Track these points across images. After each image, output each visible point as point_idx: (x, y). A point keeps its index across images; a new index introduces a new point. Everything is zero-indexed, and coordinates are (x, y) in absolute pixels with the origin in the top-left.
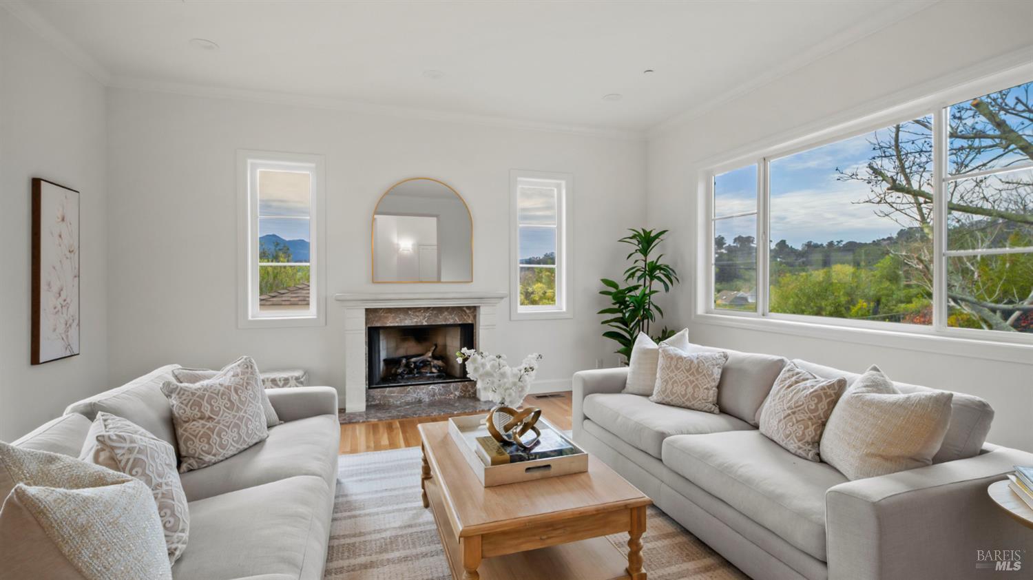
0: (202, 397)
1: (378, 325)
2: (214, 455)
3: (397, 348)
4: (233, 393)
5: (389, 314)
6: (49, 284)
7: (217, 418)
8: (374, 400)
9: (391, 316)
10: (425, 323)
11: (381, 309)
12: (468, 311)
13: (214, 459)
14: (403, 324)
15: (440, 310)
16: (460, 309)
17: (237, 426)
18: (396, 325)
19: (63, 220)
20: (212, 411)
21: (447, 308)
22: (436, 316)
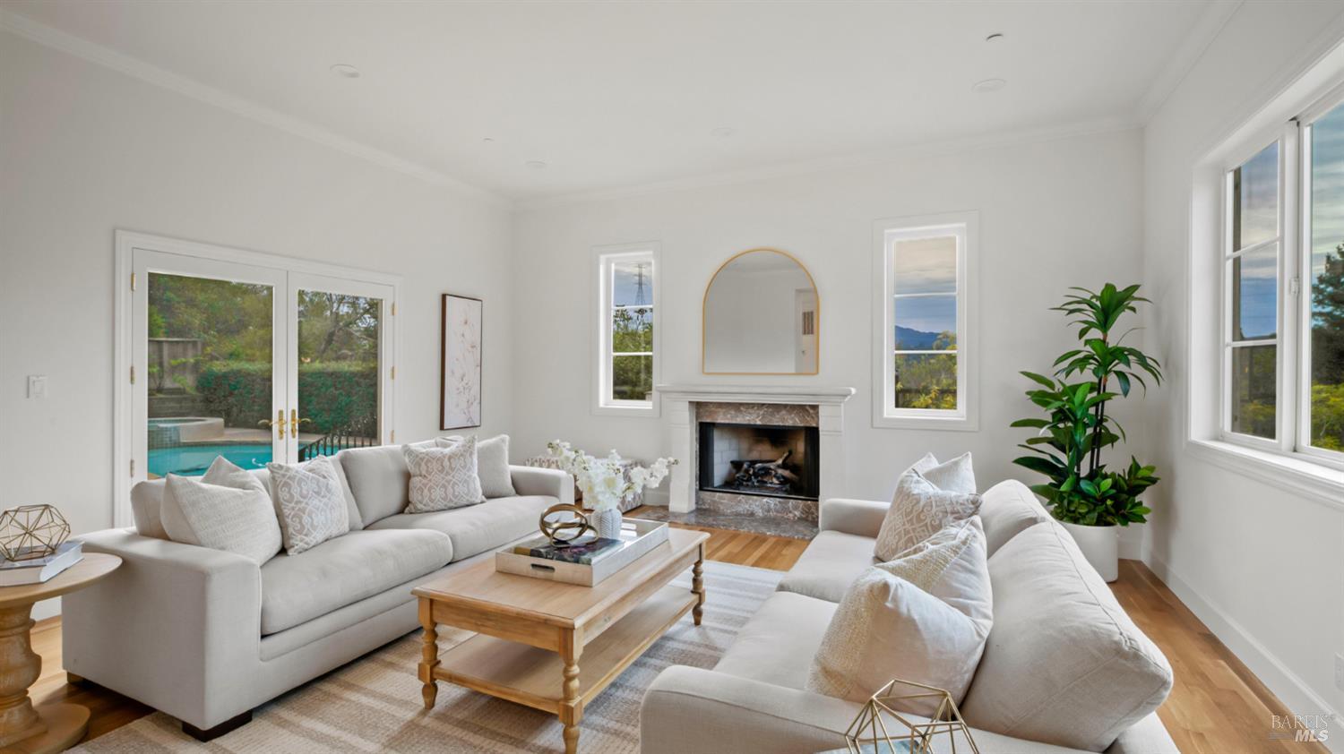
0: (422, 459)
1: (708, 421)
2: (425, 505)
3: (750, 450)
4: (446, 460)
5: (720, 410)
6: (453, 372)
7: (429, 477)
8: (704, 503)
9: (721, 411)
10: (759, 423)
11: (711, 403)
12: (811, 411)
13: (425, 508)
14: (734, 422)
15: (777, 407)
16: (802, 407)
17: (444, 486)
18: (727, 422)
19: (466, 323)
20: (427, 471)
21: (785, 406)
22: (772, 415)
